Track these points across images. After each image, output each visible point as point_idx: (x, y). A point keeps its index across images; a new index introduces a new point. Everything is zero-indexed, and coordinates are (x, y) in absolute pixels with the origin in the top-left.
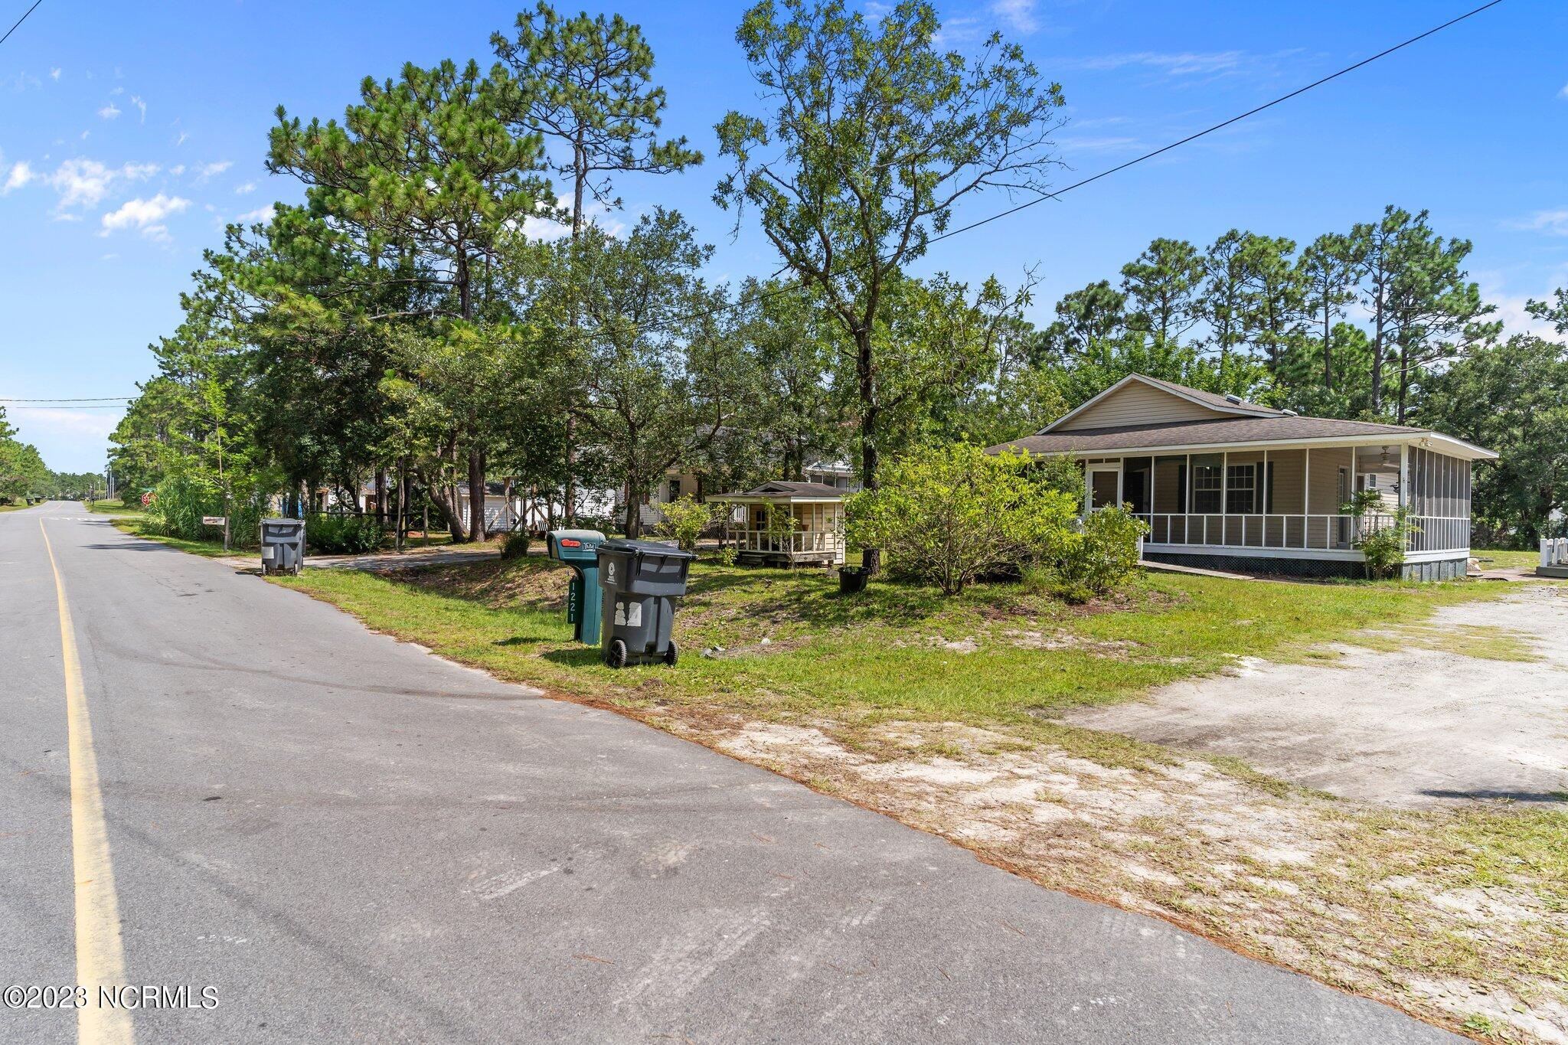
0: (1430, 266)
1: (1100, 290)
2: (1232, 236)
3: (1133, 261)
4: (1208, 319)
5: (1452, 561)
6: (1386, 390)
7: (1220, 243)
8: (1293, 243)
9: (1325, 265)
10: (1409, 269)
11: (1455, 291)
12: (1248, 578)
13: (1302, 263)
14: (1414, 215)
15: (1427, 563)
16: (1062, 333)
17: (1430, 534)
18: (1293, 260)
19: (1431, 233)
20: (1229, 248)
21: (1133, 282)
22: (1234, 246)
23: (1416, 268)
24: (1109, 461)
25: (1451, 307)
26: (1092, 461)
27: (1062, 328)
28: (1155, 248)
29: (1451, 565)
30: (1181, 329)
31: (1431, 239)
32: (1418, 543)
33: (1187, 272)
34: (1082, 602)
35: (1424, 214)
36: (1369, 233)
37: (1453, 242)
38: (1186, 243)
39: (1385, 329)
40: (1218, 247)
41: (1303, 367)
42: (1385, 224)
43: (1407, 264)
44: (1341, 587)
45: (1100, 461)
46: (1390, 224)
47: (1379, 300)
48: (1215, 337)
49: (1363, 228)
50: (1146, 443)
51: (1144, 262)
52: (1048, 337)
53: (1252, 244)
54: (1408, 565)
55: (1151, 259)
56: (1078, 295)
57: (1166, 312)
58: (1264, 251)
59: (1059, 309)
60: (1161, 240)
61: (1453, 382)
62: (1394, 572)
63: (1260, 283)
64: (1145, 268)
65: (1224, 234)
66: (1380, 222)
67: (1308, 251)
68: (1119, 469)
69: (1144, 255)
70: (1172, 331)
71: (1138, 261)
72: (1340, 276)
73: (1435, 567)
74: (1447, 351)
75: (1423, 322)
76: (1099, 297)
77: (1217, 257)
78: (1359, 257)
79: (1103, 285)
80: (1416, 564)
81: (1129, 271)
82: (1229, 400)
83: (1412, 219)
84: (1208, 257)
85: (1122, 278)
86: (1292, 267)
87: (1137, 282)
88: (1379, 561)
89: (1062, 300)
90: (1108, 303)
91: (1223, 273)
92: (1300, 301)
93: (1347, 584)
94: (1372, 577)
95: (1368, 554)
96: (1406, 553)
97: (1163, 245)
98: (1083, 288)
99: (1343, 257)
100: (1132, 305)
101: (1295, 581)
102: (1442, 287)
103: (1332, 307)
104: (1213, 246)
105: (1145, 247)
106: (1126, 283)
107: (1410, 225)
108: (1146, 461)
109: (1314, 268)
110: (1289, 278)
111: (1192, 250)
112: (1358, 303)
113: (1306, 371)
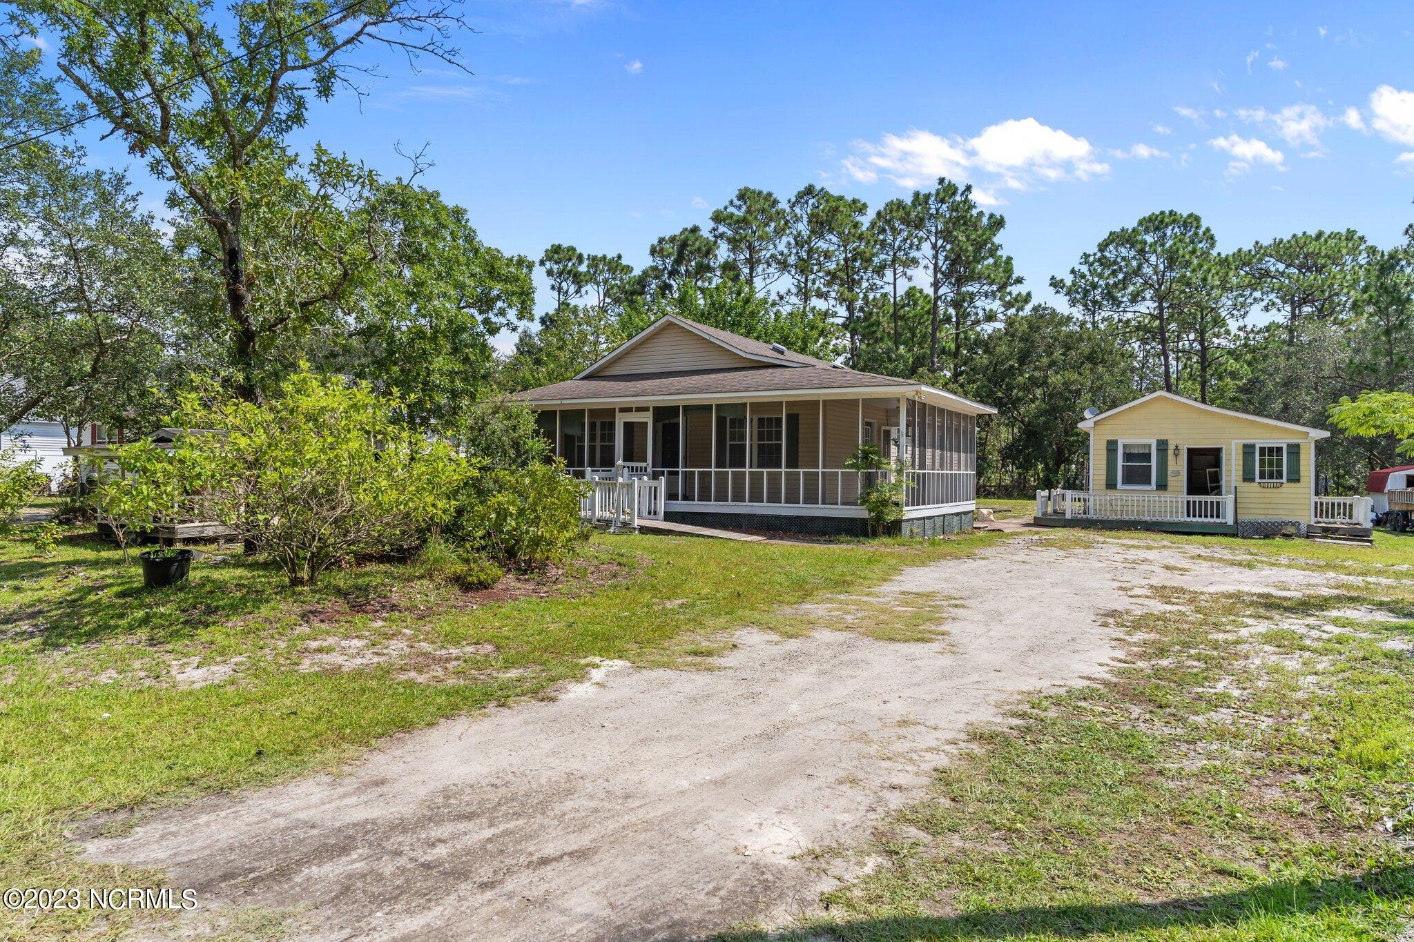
0: (973, 237)
1: (690, 235)
2: (809, 190)
3: (722, 208)
4: (789, 272)
5: (957, 514)
6: (943, 351)
7: (800, 196)
8: (865, 206)
9: (893, 229)
10: (956, 237)
11: (995, 263)
12: (760, 538)
13: (873, 224)
14: (961, 188)
15: (929, 518)
16: (656, 277)
17: (932, 489)
18: (865, 221)
19: (975, 207)
20: (807, 202)
21: (722, 229)
22: (811, 201)
23: (962, 238)
24: (639, 409)
25: (989, 276)
26: (623, 410)
27: (656, 272)
28: (742, 196)
29: (956, 519)
30: (768, 281)
31: (974, 212)
32: (918, 497)
33: (773, 225)
34: (483, 585)
35: (969, 188)
36: (926, 202)
37: (991, 216)
38: (770, 195)
39: (941, 292)
40: (797, 202)
41: (873, 325)
42: (938, 194)
43: (955, 233)
44: (844, 546)
45: (629, 410)
46: (941, 195)
47: (936, 265)
48: (794, 290)
49: (921, 197)
50: (673, 390)
51: (731, 209)
52: (642, 282)
53: (827, 201)
54: (908, 520)
55: (739, 208)
56: (673, 239)
57: (752, 263)
58: (837, 209)
59: (653, 251)
60: (747, 189)
61: (991, 345)
62: (894, 529)
63: (835, 240)
64: (732, 215)
65: (802, 189)
66: (934, 192)
67: (879, 214)
68: (648, 418)
69: (731, 202)
70: (758, 282)
71: (726, 208)
72: (905, 240)
73: (939, 522)
74: (991, 317)
75: (970, 289)
76: (690, 242)
77: (797, 210)
78: (919, 225)
79: (695, 230)
80: (918, 519)
81: (718, 218)
82: (775, 349)
83: (960, 192)
84: (788, 210)
85: (712, 224)
86: (864, 228)
87: (725, 230)
88: (879, 518)
89: (656, 242)
90: (699, 249)
91: (803, 227)
92: (869, 260)
93: (848, 543)
94: (875, 535)
95: (870, 511)
96: (905, 508)
97: (748, 194)
98: (678, 233)
99: (906, 221)
100: (723, 252)
101: (804, 541)
102: (984, 258)
103: (900, 269)
104: (793, 200)
105: (733, 195)
106: (714, 230)
107: (958, 198)
108: (673, 411)
109: (884, 231)
110: (861, 237)
111: (775, 202)
112: (921, 268)
113: (875, 328)
